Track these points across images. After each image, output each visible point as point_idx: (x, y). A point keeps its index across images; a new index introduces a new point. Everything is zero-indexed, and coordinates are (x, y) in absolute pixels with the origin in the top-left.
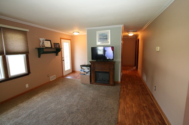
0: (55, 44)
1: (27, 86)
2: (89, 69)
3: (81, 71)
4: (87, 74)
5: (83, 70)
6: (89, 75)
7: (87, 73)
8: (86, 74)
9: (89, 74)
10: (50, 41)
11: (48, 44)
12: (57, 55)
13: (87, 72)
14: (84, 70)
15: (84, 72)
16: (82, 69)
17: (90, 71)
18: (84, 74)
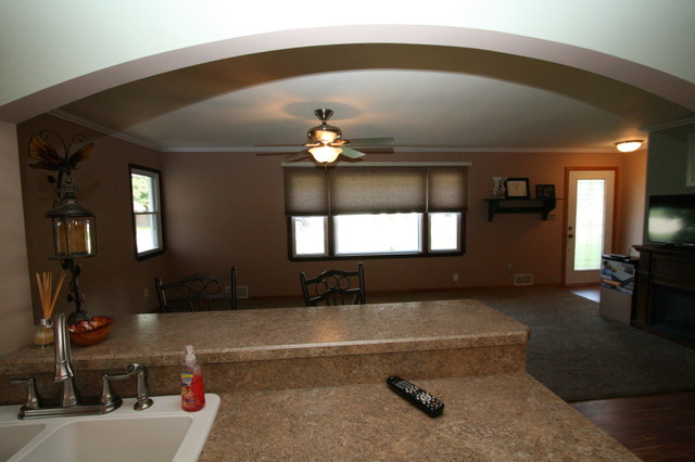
0: (541, 188)
1: (456, 277)
2: (631, 273)
3: (604, 273)
4: (624, 290)
5: (609, 271)
6: (631, 292)
7: (623, 284)
8: (620, 288)
9: (628, 292)
10: (527, 180)
11: (517, 189)
12: (545, 218)
13: (623, 279)
14: (614, 271)
15: (615, 279)
16: (607, 268)
17: (636, 280)
18: (614, 287)
